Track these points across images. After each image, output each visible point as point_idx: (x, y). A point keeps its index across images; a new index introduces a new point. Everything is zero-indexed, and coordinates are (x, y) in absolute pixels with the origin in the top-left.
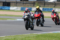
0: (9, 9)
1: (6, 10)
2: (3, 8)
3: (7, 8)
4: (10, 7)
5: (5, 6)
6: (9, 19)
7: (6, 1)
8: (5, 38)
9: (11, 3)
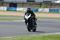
0: (15, 10)
1: (13, 10)
2: (10, 9)
3: (13, 8)
4: (17, 8)
5: (12, 6)
6: (16, 20)
7: (12, 2)
8: (12, 39)
9: (17, 4)
